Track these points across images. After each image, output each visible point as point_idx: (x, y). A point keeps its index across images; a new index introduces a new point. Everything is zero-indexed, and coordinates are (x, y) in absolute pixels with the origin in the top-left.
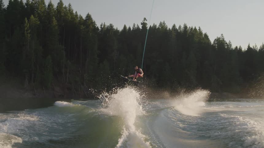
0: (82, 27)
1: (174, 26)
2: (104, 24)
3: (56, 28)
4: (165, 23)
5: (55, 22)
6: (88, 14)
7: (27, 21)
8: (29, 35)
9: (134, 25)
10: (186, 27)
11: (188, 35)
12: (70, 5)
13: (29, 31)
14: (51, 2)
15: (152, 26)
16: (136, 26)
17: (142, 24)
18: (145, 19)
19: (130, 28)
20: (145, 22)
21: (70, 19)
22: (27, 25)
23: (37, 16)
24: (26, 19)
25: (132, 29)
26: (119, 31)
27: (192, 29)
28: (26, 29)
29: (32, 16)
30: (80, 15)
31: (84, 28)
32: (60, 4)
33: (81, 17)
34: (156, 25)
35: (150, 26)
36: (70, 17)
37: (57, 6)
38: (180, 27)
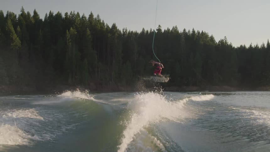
0: (109, 35)
1: (184, 30)
2: (126, 29)
3: (90, 37)
4: (177, 27)
5: (89, 32)
6: (114, 24)
7: (68, 32)
8: (70, 43)
9: (151, 30)
10: (194, 32)
11: (195, 39)
12: (98, 16)
13: (70, 40)
14: (84, 15)
15: (166, 30)
16: (152, 31)
17: (157, 30)
18: (159, 26)
19: (147, 31)
20: (160, 28)
21: (99, 28)
22: (68, 35)
23: (74, 28)
24: (67, 30)
25: (149, 32)
26: (138, 33)
27: (199, 33)
28: (68, 39)
29: (71, 28)
30: (107, 24)
31: (111, 35)
32: (91, 16)
33: (108, 26)
34: (169, 29)
35: (165, 30)
36: (100, 26)
37: (89, 18)
38: (189, 31)
